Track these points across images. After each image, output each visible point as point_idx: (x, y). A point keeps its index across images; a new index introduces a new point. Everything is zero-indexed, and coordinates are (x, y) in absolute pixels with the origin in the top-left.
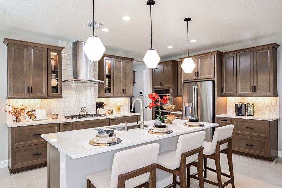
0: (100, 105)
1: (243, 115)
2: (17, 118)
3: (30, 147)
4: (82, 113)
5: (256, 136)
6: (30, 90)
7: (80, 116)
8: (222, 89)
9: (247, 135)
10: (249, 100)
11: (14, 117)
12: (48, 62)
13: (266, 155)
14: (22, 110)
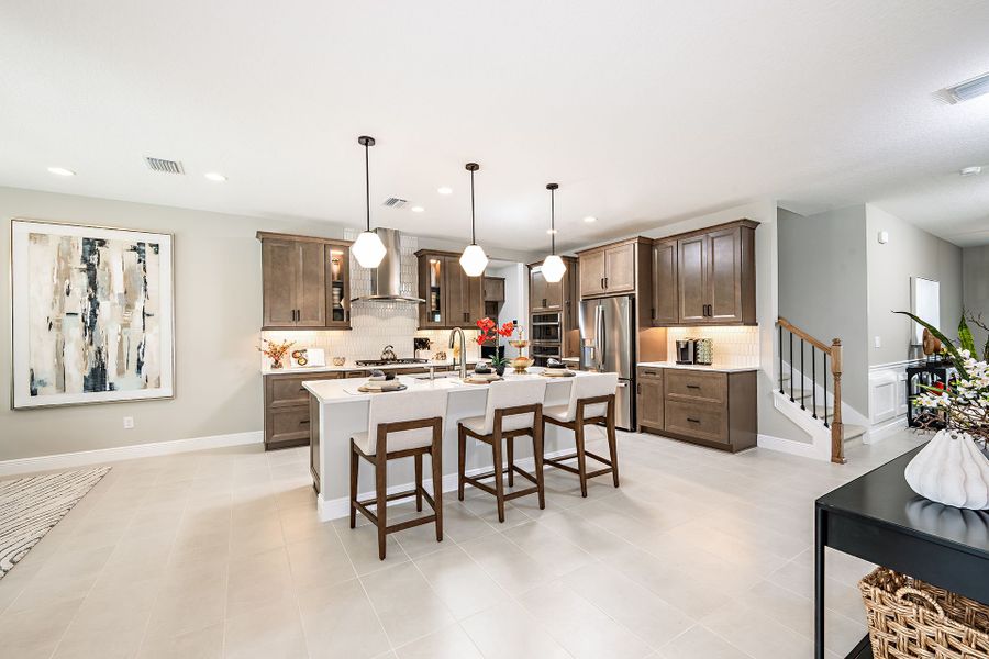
0: (421, 344)
1: (690, 363)
2: (277, 362)
3: (295, 409)
4: (385, 357)
5: (704, 403)
6: (296, 315)
7: (384, 362)
8: (653, 311)
9: (689, 401)
10: (704, 333)
11: (272, 360)
12: (327, 268)
13: (721, 438)
14: (284, 349)
